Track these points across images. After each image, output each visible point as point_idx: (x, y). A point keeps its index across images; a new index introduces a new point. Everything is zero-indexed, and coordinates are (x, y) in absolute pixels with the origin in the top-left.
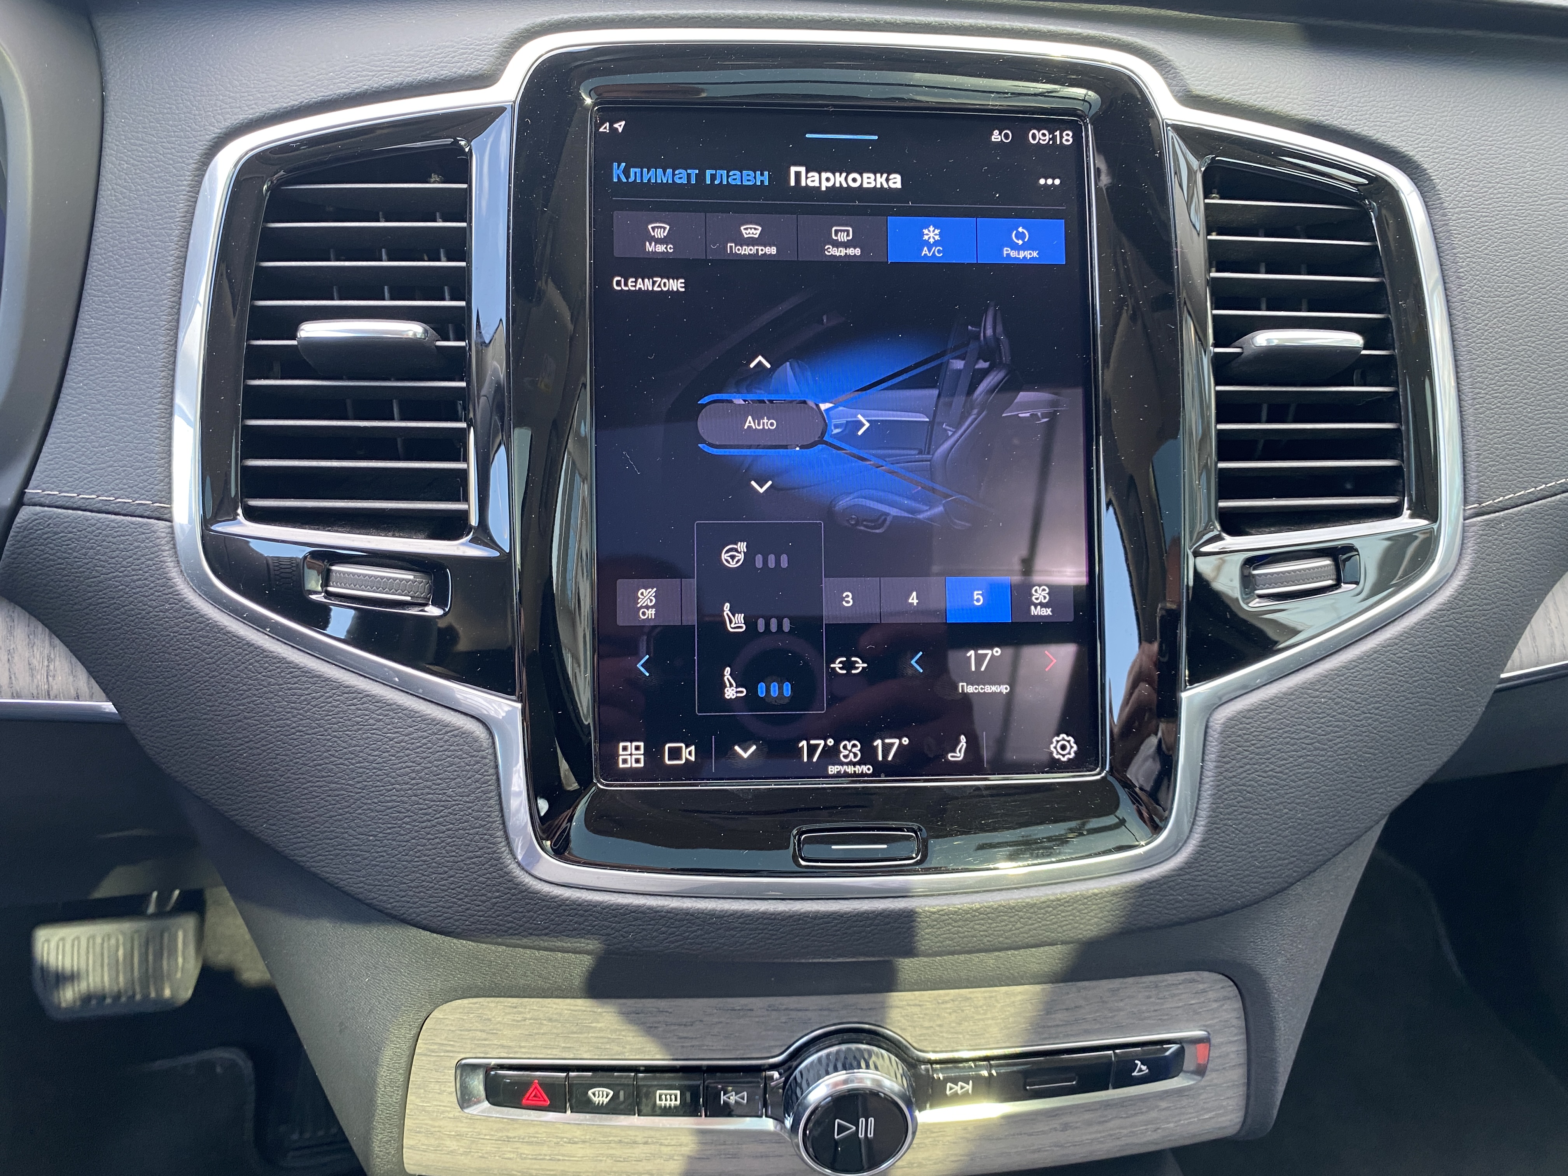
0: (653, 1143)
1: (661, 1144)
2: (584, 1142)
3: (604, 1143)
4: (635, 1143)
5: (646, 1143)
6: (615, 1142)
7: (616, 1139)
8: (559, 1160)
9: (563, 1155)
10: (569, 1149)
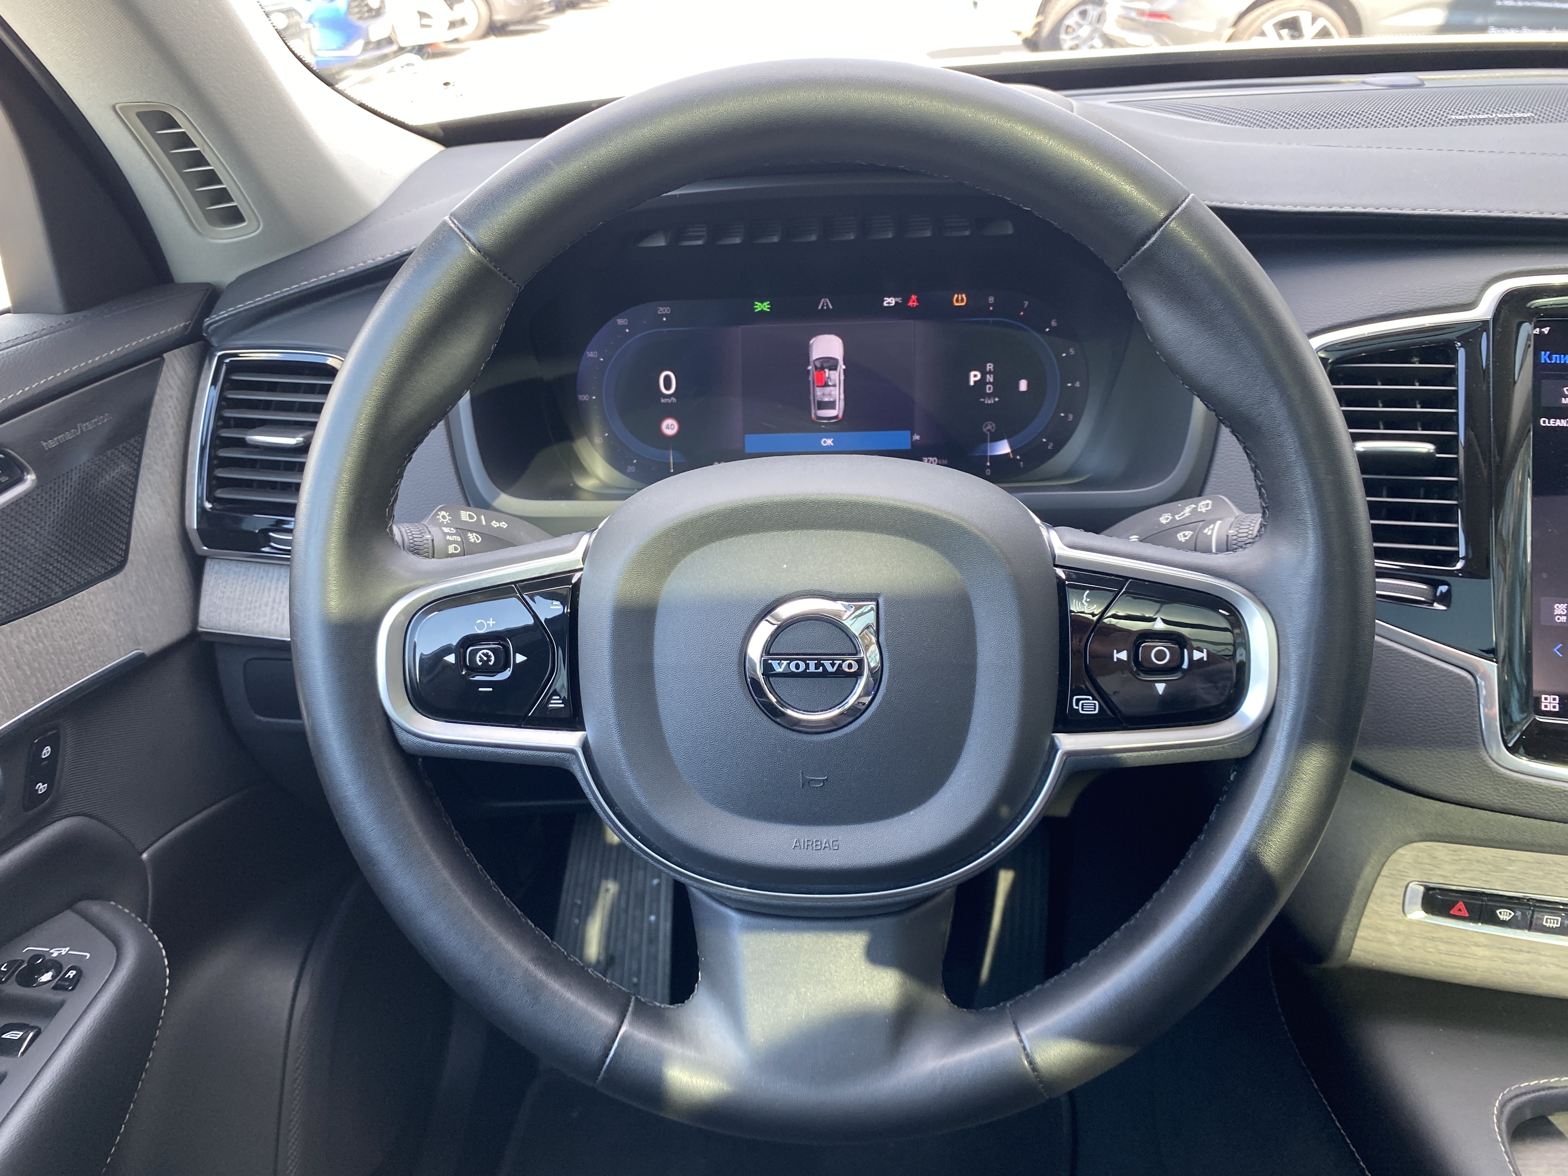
0: (1534, 953)
1: (1540, 954)
2: (1486, 946)
3: (1500, 948)
4: (1521, 951)
5: (1529, 952)
6: (1507, 948)
7: (1508, 947)
8: (1465, 957)
9: (1469, 954)
10: (1474, 949)
